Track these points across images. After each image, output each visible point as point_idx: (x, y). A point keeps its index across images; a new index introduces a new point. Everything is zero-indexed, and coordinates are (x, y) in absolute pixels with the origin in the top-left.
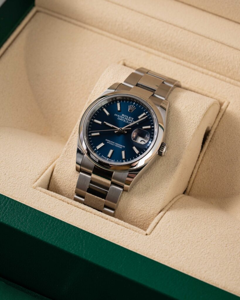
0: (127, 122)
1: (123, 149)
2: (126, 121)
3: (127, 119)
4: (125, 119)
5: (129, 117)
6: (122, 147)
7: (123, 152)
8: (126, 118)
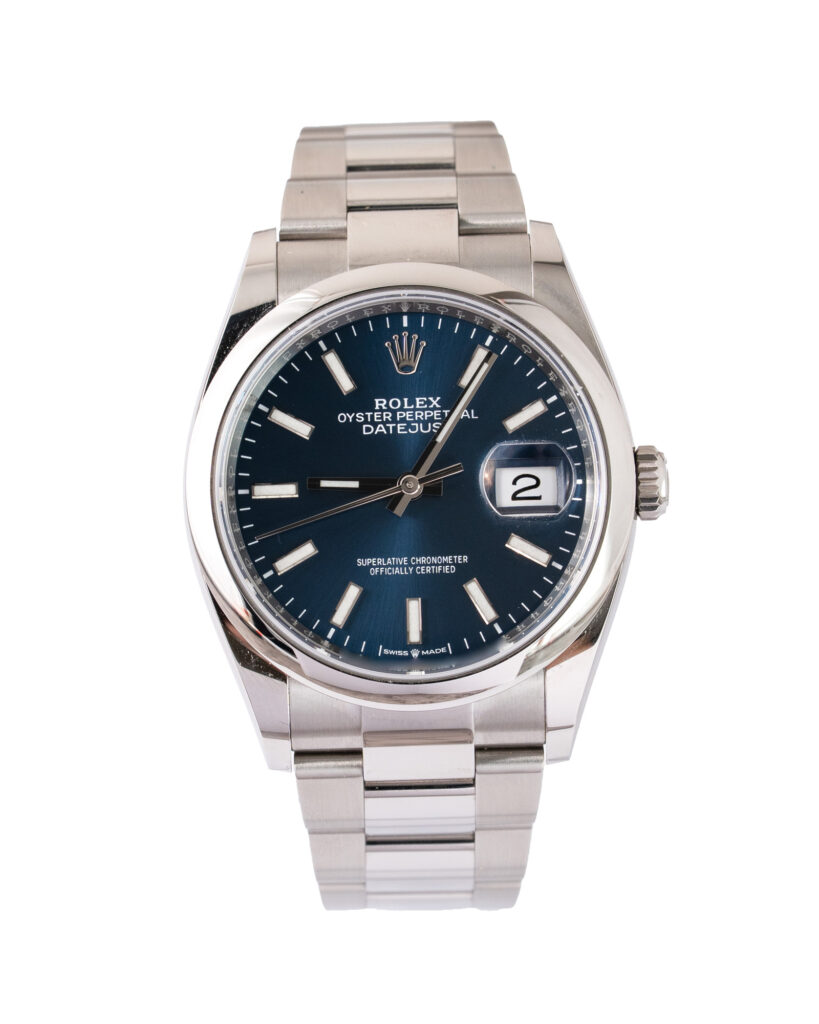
0: (414, 428)
1: (464, 574)
2: (409, 426)
3: (407, 415)
4: (403, 420)
5: (412, 402)
6: (457, 565)
7: (474, 589)
8: (402, 409)
